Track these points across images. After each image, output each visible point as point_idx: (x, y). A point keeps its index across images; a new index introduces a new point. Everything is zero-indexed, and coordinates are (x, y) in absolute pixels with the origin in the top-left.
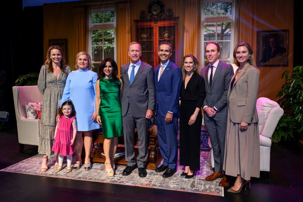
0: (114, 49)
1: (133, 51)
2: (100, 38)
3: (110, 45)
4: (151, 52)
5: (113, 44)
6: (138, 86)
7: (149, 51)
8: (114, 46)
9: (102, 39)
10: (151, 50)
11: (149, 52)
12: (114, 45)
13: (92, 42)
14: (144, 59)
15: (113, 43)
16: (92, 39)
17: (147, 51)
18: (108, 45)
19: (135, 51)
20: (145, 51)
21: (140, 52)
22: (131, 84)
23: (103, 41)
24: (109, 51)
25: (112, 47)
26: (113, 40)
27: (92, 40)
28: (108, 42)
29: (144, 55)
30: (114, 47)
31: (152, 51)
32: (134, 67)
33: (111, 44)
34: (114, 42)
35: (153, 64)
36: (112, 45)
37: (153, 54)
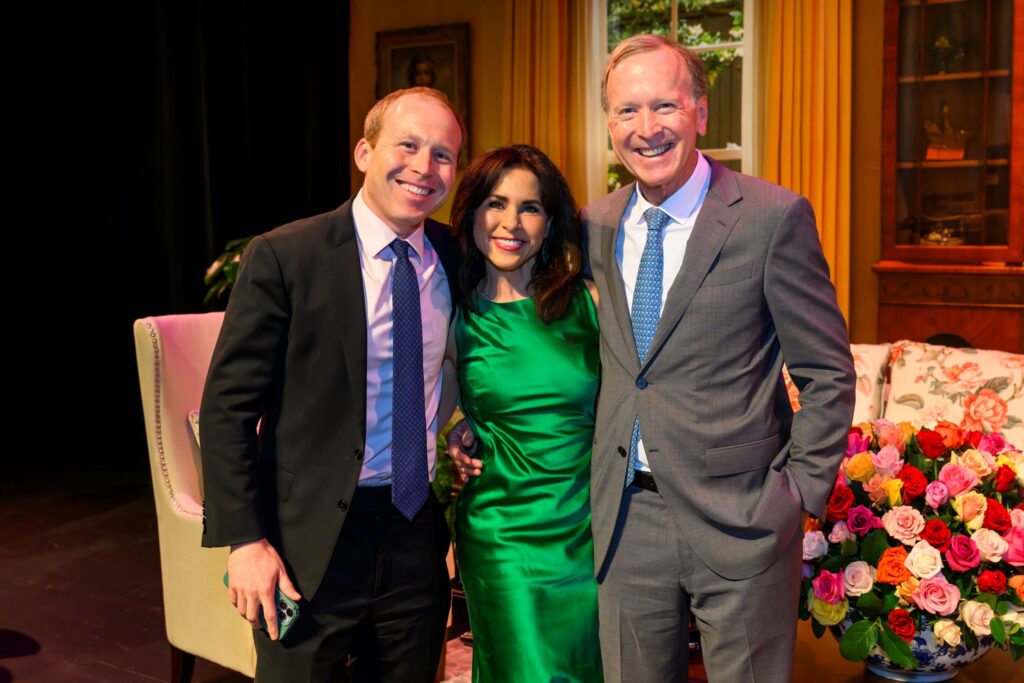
0: (740, 70)
1: (631, 109)
2: (655, 7)
3: (718, 44)
4: (994, 81)
5: (734, 39)
6: (694, 364)
7: (975, 75)
8: (739, 52)
9: (669, 10)
10: (995, 66)
11: (981, 79)
12: (743, 44)
13: (610, 32)
14: (942, 127)
15: (734, 32)
16: (609, 12)
17: (966, 68)
18: (704, 45)
19: (645, 111)
20: (948, 72)
21: (691, 103)
22: (645, 350)
23: (674, 23)
24: (712, 82)
25: (726, 55)
26: (734, 13)
27: (610, 23)
28: (705, 28)
29: (943, 104)
30: (739, 60)
31: (1004, 72)
32: (659, 225)
33: (726, 37)
34: (741, 25)
35: (1002, 162)
36: (729, 44)
37: (1010, 90)
